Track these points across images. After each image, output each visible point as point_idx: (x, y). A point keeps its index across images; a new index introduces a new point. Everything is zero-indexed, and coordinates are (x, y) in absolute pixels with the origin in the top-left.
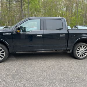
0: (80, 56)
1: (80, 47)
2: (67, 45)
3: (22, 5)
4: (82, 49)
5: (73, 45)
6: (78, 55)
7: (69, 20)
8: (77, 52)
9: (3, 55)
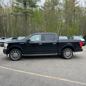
0: (67, 57)
1: (66, 51)
2: (58, 50)
3: (26, 19)
4: (68, 52)
5: (61, 50)
6: (66, 56)
7: (68, 30)
8: (65, 54)
9: (19, 56)
